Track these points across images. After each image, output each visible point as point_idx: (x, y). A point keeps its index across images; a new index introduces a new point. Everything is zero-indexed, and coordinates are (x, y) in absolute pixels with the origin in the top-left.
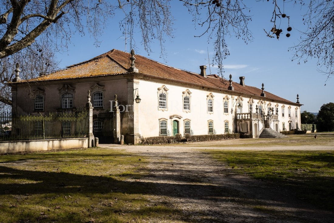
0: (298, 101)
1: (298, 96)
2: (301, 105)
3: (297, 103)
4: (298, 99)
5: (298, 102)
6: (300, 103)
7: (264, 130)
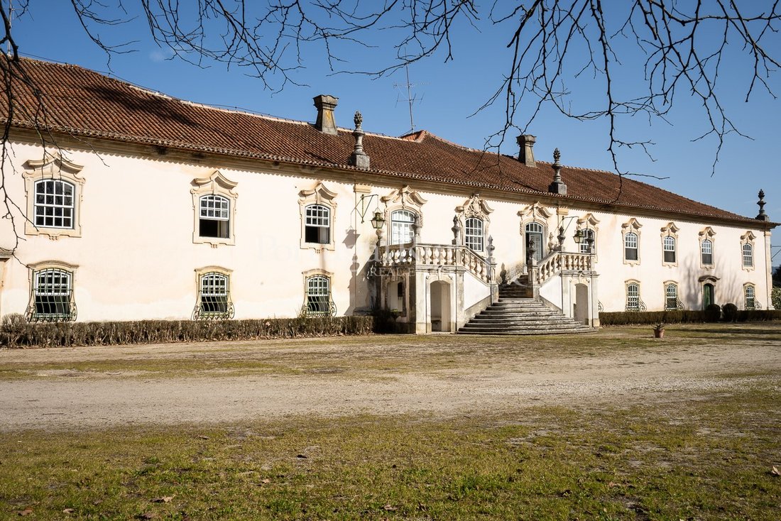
0: (761, 211)
1: (761, 195)
2: (774, 225)
3: (758, 217)
4: (761, 204)
5: (761, 217)
6: (771, 219)
7: (494, 305)
